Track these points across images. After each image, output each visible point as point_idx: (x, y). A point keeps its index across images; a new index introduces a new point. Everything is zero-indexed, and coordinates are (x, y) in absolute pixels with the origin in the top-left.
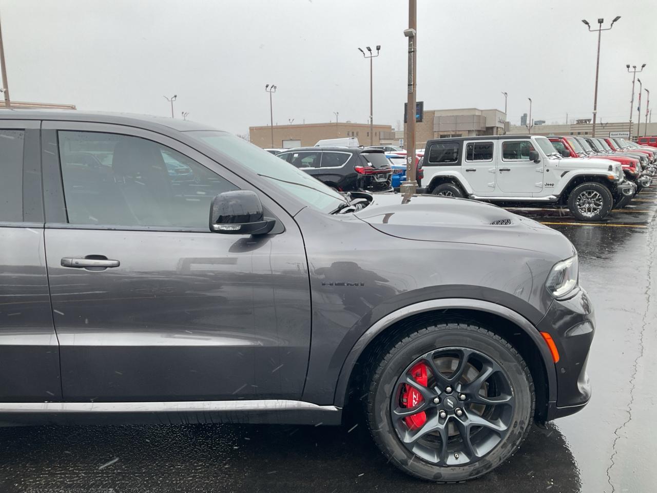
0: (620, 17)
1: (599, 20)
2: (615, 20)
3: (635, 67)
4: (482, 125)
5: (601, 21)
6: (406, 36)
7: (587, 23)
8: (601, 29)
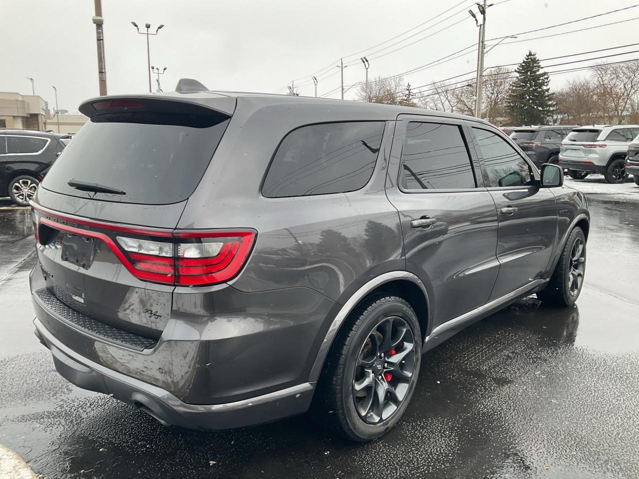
0: (163, 26)
1: (146, 25)
2: (160, 28)
3: (158, 69)
4: (27, 112)
5: (148, 26)
6: (94, 23)
7: (136, 26)
8: (149, 33)
